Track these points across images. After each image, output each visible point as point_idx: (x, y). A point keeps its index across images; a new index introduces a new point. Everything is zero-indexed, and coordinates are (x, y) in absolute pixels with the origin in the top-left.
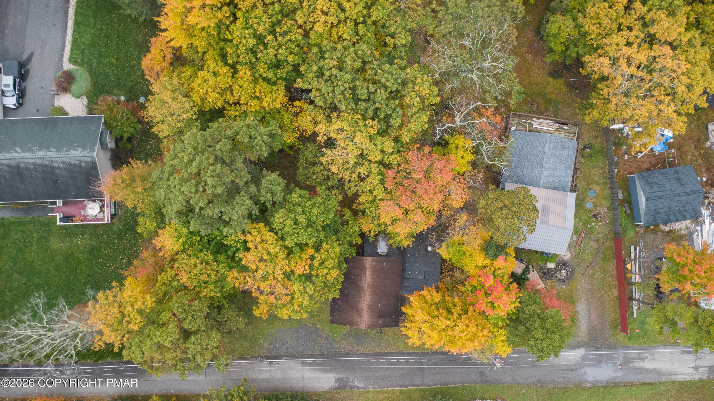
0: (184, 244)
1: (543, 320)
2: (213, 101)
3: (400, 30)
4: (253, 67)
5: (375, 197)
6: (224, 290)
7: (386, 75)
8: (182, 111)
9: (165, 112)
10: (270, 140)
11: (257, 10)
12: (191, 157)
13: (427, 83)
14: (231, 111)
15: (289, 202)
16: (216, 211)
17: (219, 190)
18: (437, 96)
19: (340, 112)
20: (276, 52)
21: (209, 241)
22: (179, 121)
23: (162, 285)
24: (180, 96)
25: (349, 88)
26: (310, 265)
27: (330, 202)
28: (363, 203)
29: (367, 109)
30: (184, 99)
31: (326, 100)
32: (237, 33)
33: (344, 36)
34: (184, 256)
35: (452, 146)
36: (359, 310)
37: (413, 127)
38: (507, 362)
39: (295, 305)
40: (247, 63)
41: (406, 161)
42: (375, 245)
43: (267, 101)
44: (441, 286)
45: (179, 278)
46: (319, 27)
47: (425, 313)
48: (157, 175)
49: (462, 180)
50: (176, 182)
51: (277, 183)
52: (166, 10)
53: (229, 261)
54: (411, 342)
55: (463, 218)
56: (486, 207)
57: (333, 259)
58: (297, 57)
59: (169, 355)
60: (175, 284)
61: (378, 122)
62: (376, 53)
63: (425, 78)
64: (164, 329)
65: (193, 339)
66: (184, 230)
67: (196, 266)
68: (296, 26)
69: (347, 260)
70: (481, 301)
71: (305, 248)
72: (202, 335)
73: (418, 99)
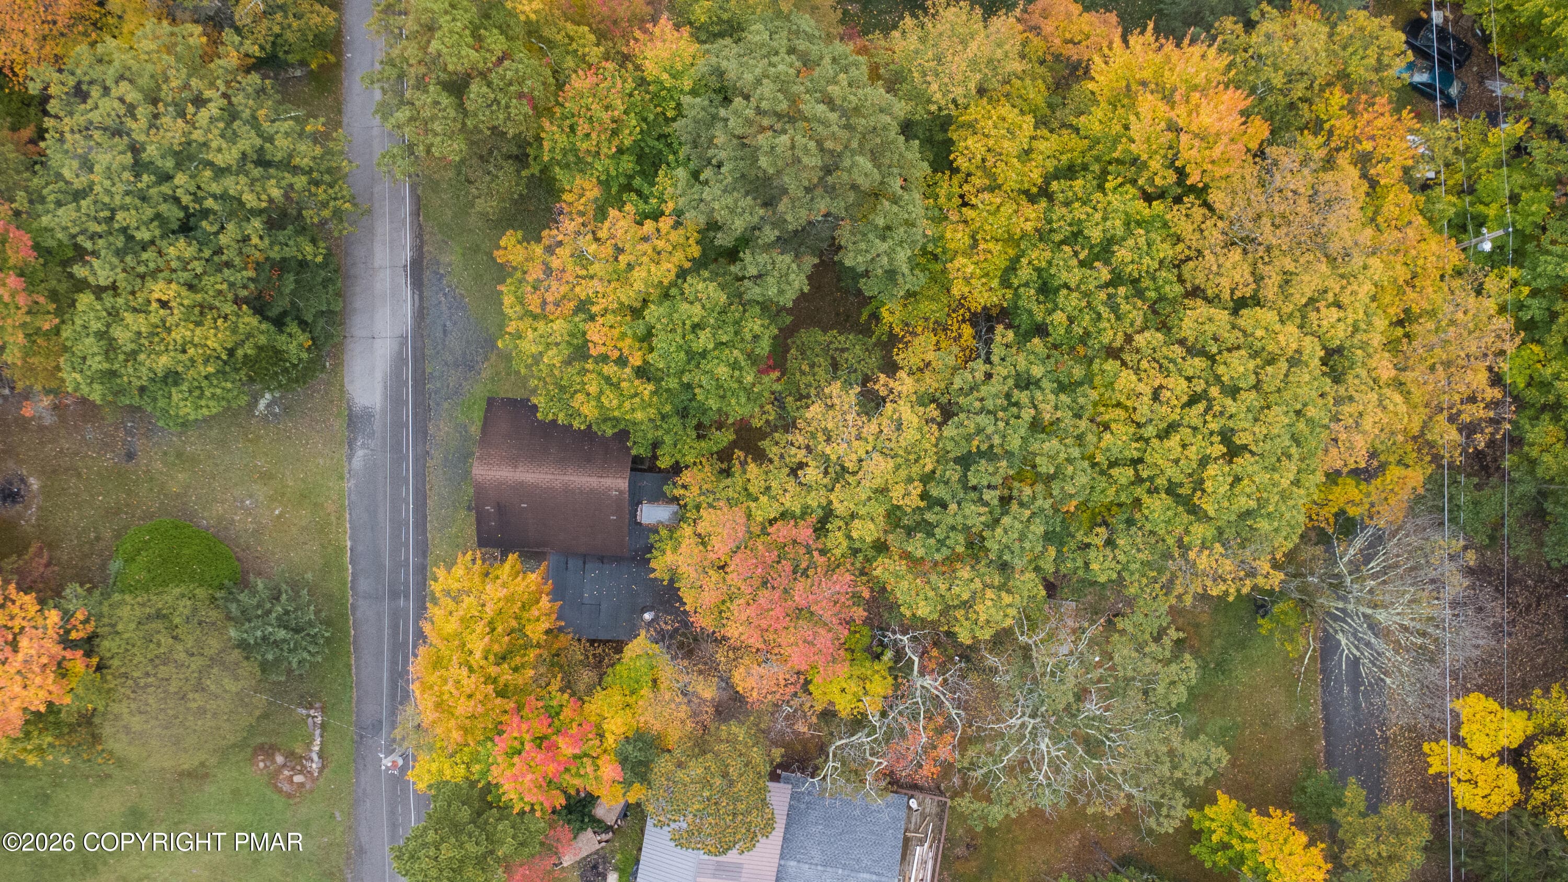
0: (658, 82)
1: (481, 862)
2: (967, 148)
3: (1122, 558)
4: (1042, 235)
5: (756, 499)
6: (557, 169)
7: (1018, 525)
8: (946, 80)
9: (945, 44)
10: (880, 271)
11: (1166, 246)
12: (838, 102)
13: (999, 617)
14: (946, 187)
15: (745, 311)
16: (723, 155)
17: (763, 162)
18: (974, 637)
19: (940, 425)
20: (1073, 286)
21: (666, 136)
22: (924, 74)
23: (568, 36)
24: (978, 76)
25: (991, 447)
26: (607, 357)
27: (743, 400)
28: (745, 472)
29: (946, 483)
30: (972, 86)
31: (967, 395)
32: (1115, 200)
33: (1107, 436)
34: (630, 85)
35: (868, 668)
36: (514, 462)
37: (904, 584)
38: (399, 780)
39: (520, 324)
40: (1050, 222)
41: (831, 569)
42: (658, 497)
43: (965, 266)
44: (564, 640)
45: (580, 72)
46: (1126, 379)
47: (501, 604)
48: (804, 26)
49: (790, 689)
50: (781, 67)
51: (784, 286)
52: (1169, 46)
53: (622, 180)
54: (441, 573)
55: (708, 691)
56: (732, 741)
57: (620, 406)
58: (1062, 332)
59: (412, 51)
60: (570, 62)
61: (918, 508)
62: (1072, 506)
63: (1012, 612)
64: (470, 40)
65: (446, 100)
66: (687, 84)
67: (607, 108)
68: (1130, 331)
69: (623, 435)
70: (524, 727)
71: (645, 345)
72: (455, 120)
73: (965, 596)
